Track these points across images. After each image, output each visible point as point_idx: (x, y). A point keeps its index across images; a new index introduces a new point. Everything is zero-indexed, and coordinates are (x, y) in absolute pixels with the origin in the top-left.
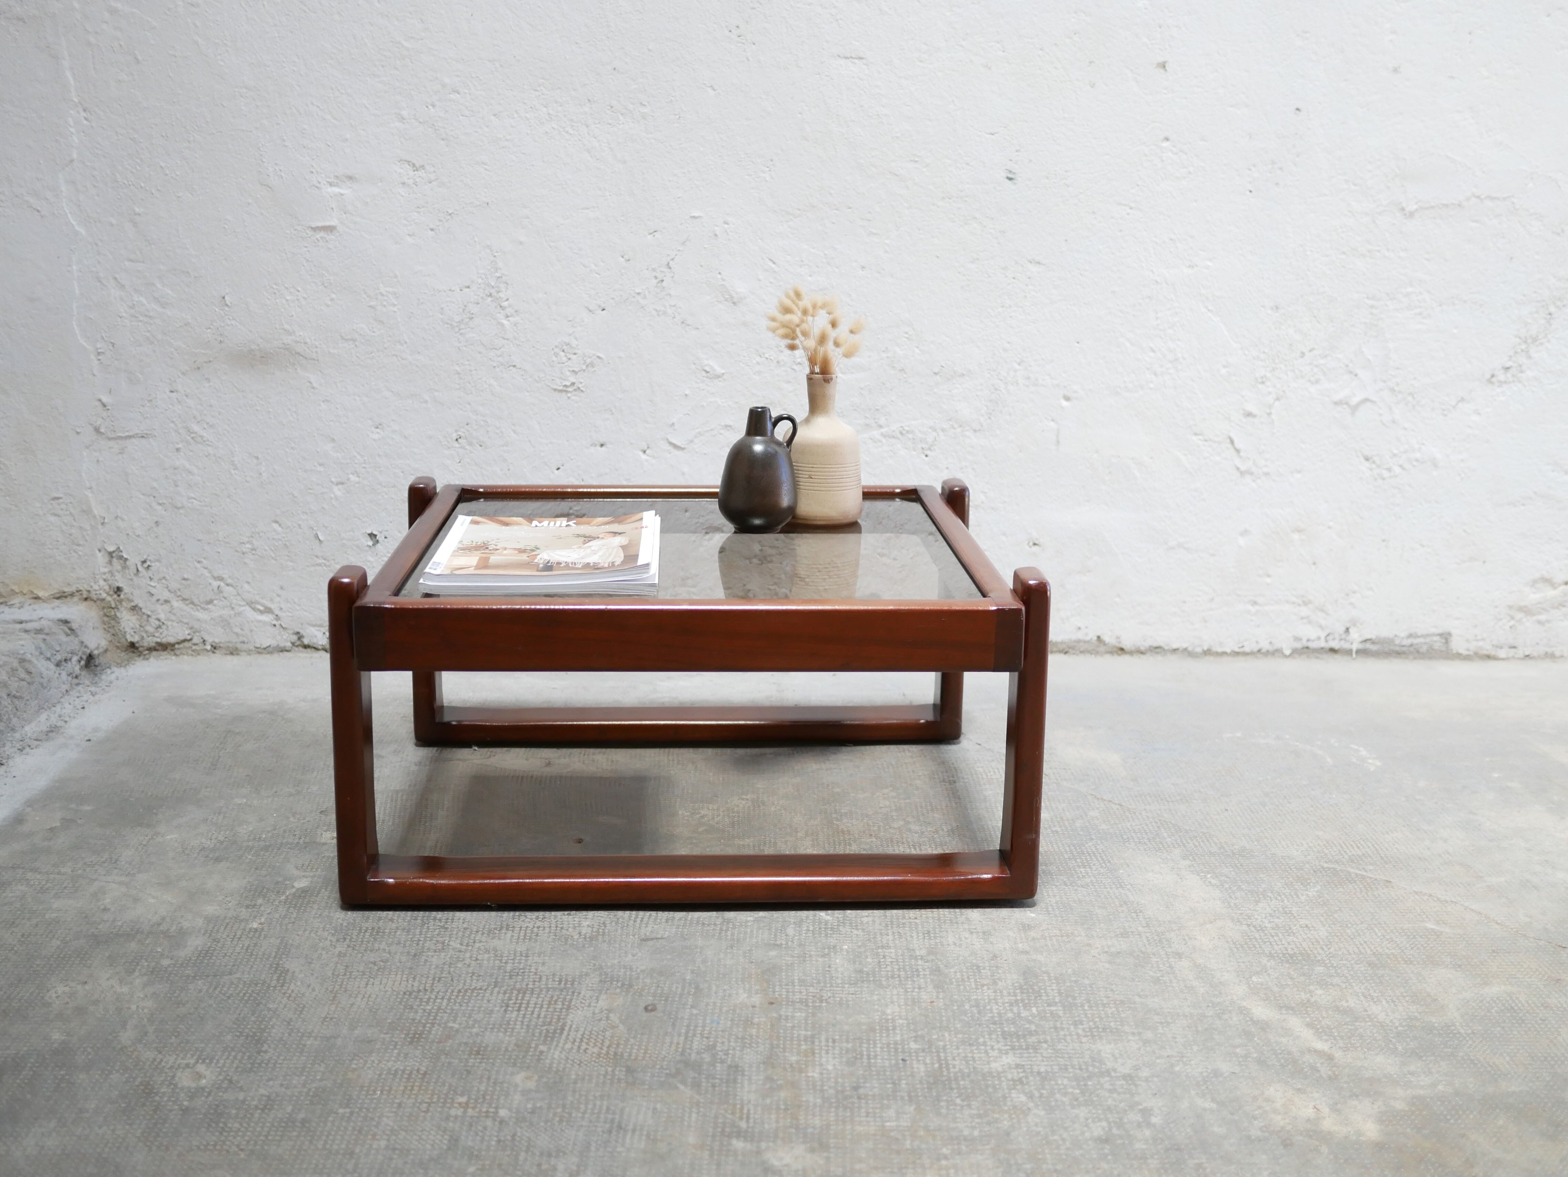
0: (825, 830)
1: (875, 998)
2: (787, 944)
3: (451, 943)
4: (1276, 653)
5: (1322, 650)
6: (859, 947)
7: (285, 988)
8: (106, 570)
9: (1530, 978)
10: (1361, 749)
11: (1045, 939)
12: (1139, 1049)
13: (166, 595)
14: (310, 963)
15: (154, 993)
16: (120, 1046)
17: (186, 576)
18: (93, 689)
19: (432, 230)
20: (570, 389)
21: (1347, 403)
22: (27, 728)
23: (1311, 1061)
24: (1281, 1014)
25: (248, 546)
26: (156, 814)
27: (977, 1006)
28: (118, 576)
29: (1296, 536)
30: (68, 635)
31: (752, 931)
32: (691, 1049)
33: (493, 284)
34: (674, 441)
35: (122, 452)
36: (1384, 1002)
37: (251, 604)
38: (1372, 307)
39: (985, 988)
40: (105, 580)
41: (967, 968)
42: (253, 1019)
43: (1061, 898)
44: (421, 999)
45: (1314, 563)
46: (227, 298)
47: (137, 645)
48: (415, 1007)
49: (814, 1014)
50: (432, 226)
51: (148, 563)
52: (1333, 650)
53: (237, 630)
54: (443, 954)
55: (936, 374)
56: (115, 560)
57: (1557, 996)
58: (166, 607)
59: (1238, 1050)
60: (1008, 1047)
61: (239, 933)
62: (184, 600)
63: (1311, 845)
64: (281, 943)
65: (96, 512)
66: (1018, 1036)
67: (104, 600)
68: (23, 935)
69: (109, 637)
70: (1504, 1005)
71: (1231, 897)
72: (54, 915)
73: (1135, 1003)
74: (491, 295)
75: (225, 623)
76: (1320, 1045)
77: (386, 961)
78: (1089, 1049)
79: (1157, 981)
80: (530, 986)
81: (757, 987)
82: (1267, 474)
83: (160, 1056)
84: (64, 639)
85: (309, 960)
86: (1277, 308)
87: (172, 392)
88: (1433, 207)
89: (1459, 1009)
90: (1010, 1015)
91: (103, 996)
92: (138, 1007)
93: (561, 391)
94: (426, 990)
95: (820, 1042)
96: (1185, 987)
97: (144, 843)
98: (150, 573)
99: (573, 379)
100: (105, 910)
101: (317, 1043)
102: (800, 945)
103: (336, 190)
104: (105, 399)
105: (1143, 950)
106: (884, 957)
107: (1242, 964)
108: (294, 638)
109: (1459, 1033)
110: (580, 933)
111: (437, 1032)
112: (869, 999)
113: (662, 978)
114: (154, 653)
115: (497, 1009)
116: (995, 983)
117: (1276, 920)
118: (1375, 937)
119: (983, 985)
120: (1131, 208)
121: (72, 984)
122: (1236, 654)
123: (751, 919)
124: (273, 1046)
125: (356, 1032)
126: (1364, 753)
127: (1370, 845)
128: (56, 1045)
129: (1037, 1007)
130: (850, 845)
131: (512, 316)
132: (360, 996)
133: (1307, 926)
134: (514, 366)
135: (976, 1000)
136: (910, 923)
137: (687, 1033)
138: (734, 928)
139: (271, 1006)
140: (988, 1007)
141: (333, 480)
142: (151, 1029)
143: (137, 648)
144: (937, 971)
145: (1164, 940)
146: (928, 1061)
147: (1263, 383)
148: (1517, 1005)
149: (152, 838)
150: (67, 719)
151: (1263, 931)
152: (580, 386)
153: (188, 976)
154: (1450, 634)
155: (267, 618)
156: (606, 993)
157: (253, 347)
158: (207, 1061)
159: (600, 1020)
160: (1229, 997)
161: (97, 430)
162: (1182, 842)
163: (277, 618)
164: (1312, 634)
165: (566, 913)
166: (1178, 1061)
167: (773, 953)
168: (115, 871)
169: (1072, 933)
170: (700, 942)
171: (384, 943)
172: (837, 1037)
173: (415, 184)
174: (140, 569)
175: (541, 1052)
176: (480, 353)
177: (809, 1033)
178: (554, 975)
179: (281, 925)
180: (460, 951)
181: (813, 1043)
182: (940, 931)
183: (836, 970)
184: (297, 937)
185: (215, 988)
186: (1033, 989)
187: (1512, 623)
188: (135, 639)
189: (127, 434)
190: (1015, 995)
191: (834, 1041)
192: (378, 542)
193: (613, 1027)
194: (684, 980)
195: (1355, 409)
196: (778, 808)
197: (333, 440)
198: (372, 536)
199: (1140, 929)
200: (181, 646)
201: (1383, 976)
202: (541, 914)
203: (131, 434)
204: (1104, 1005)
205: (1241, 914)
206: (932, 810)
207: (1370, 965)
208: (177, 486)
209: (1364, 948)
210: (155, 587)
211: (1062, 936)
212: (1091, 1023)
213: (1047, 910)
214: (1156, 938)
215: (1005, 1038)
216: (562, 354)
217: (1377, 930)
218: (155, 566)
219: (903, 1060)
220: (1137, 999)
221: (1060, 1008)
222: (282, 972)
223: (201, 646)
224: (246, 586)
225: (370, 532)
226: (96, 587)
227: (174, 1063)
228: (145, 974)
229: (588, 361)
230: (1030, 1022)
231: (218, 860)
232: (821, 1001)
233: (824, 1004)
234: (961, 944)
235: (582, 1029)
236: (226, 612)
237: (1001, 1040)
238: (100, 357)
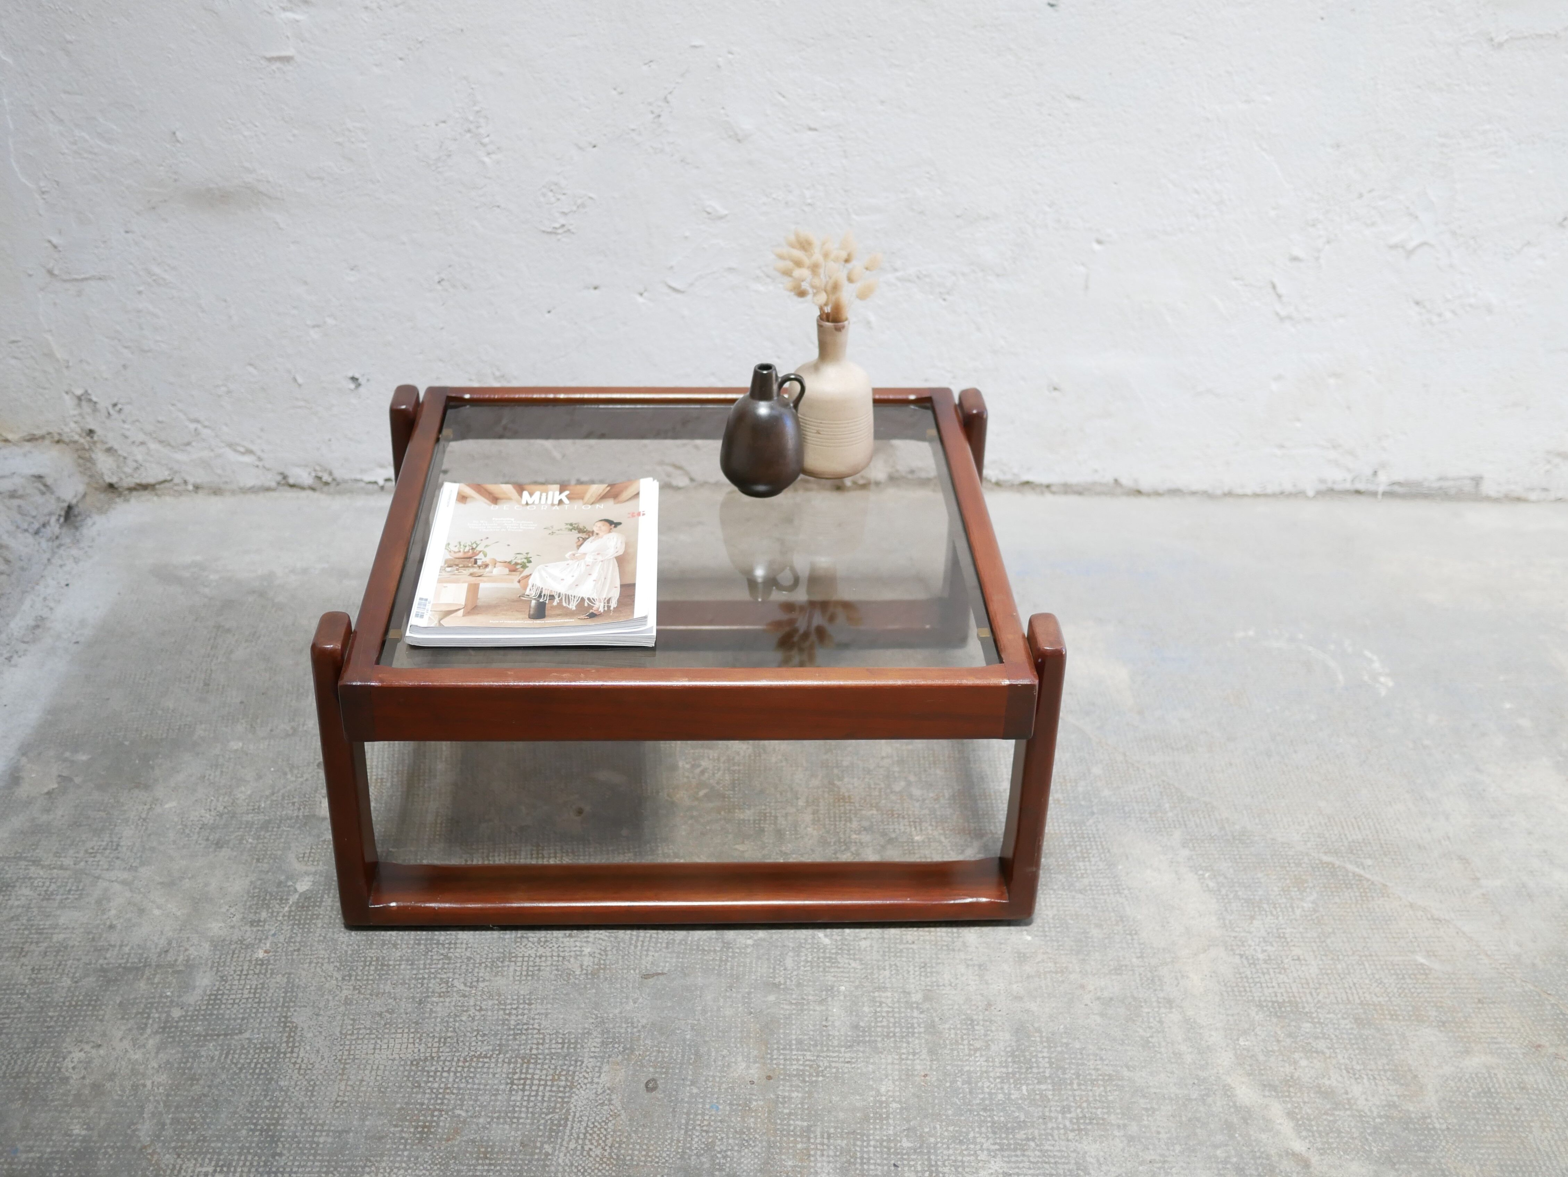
0: (826, 795)
1: (871, 1068)
2: (785, 983)
3: (456, 982)
4: (1298, 495)
5: (1347, 492)
6: (856, 988)
7: (295, 1055)
8: (76, 412)
9: (1511, 1043)
10: (1375, 658)
11: (1039, 977)
12: (1123, 1150)
13: (141, 437)
14: (317, 1015)
15: (168, 1062)
16: (139, 1145)
17: (160, 419)
18: (74, 552)
19: (401, 59)
20: (560, 231)
21: (1403, 247)
22: (12, 625)
23: (1288, 1170)
24: (1264, 1096)
25: (224, 389)
26: (153, 768)
27: (969, 1083)
28: (89, 419)
29: (1332, 381)
30: (43, 493)
31: (751, 963)
32: (690, 1148)
33: (471, 118)
34: (674, 285)
35: (79, 294)
36: (1365, 1081)
37: (230, 445)
38: (1443, 145)
39: (978, 1054)
40: (76, 422)
41: (961, 1023)
42: (266, 1104)
43: (1058, 911)
44: (428, 1072)
45: (1349, 408)
46: (178, 134)
47: (116, 486)
48: (423, 1085)
49: (810, 1093)
50: (401, 55)
51: (119, 406)
52: (1358, 492)
53: (219, 471)
54: (448, 1000)
55: (958, 216)
56: (84, 403)
57: (1534, 1071)
58: (142, 448)
59: (1218, 1152)
60: (997, 1147)
61: (245, 967)
62: (161, 442)
63: (1312, 823)
64: (288, 982)
65: (59, 356)
66: (1007, 1129)
67: (75, 442)
68: (33, 970)
69: (86, 479)
70: (1481, 1085)
71: (1226, 910)
72: (62, 936)
73: (1122, 1079)
74: (469, 131)
75: (205, 464)
76: (1299, 1146)
77: (391, 1012)
78: (1075, 1151)
79: (1146, 1043)
80: (534, 1052)
81: (756, 1052)
82: (1308, 320)
83: (179, 1161)
84: (39, 499)
85: (317, 1010)
86: (1338, 146)
87: (127, 232)
88: (1525, 38)
89: (1437, 1092)
90: (1001, 1096)
91: (118, 1065)
92: (153, 1083)
93: (550, 233)
94: (433, 1058)
95: (816, 1137)
96: (1173, 1053)
97: (144, 816)
98: (122, 416)
99: (562, 221)
100: (112, 927)
101: (330, 1140)
102: (799, 985)
103: (290, 15)
104: (55, 240)
105: (1136, 995)
106: (881, 1003)
107: (1230, 1018)
108: (279, 478)
109: (1434, 1129)
110: (581, 966)
111: (445, 1122)
112: (864, 1070)
113: (663, 1039)
114: (135, 493)
115: (502, 1087)
116: (988, 1047)
117: (1269, 948)
118: (1364, 976)
119: (976, 1050)
120: (1186, 38)
121: (87, 1048)
122: (1256, 495)
123: (750, 942)
124: (287, 1146)
125: (367, 1123)
126: (1377, 665)
127: (1371, 824)
128: (77, 1144)
129: (1028, 1085)
130: (851, 821)
131: (494, 153)
132: (369, 1067)
133: (1299, 959)
134: (498, 207)
135: (968, 1071)
136: (908, 949)
137: (687, 1124)
138: (733, 957)
139: (282, 1083)
140: (980, 1084)
141: (309, 322)
142: (168, 1119)
143: (116, 489)
144: (931, 1028)
145: (1156, 979)
146: (919, 1168)
147: (1314, 225)
148: (1493, 1086)
149: (150, 809)
150: (52, 604)
151: (1255, 965)
152: (571, 227)
153: (199, 1035)
154: (1481, 478)
155: (247, 459)
156: (608, 1062)
157: (212, 186)
158: (225, 1169)
159: (603, 1104)
160: (1215, 1070)
161: (50, 272)
162: (1183, 817)
163: (260, 459)
164: (1339, 477)
165: (568, 932)
166: (1159, 1168)
167: (772, 998)
168: (118, 862)
169: (1066, 968)
170: (700, 981)
171: (389, 982)
172: (832, 1130)
173: (379, 7)
174: (112, 411)
175: (547, 1154)
176: (460, 192)
177: (805, 1124)
178: (557, 1032)
179: (286, 955)
180: (464, 996)
181: (809, 1138)
182: (937, 964)
183: (834, 1026)
184: (304, 973)
185: (226, 1057)
186: (1024, 1056)
187: (1548, 467)
188: (114, 480)
189: (83, 276)
190: (1007, 1067)
191: (829, 1138)
192: (359, 385)
193: (616, 1116)
194: (684, 1040)
195: (1410, 253)
196: (780, 757)
197: (306, 283)
198: (354, 379)
199: (1134, 960)
200: (162, 486)
201: (1367, 1039)
202: (542, 934)
203: (87, 276)
204: (1092, 1081)
205: (1235, 937)
206: (934, 763)
207: (1356, 1020)
208: (141, 328)
209: (1352, 994)
210: (128, 430)
211: (1056, 973)
212: (1079, 1110)
213: (1044, 931)
214: (1149, 975)
215: (994, 1133)
216: (550, 194)
217: (1367, 966)
218: (127, 409)
219: (895, 1165)
220: (1126, 1073)
221: (1050, 1087)
222: (291, 1031)
223: (182, 487)
224: (225, 429)
225: (350, 375)
226: (67, 430)
227: (193, 1171)
228: (157, 1032)
229: (579, 201)
230: (1020, 1108)
231: (219, 845)
232: (817, 1076)
233: (820, 1079)
234: (956, 985)
235: (585, 1119)
236: (205, 454)
237: (990, 1135)
238: (45, 196)
